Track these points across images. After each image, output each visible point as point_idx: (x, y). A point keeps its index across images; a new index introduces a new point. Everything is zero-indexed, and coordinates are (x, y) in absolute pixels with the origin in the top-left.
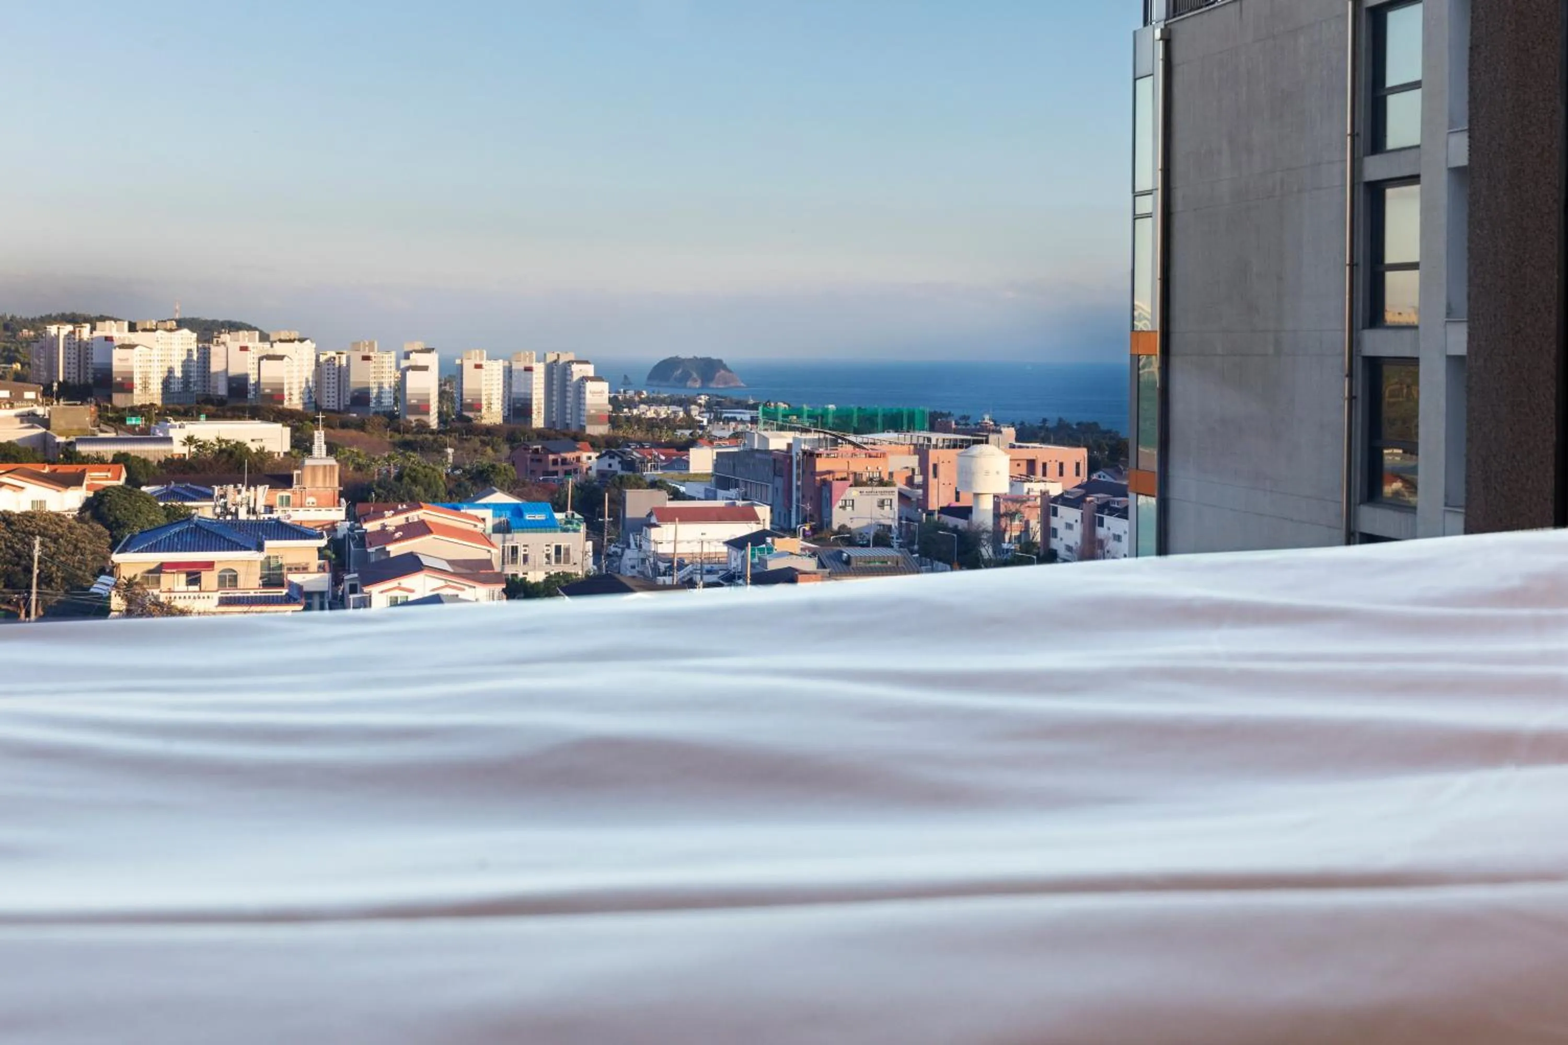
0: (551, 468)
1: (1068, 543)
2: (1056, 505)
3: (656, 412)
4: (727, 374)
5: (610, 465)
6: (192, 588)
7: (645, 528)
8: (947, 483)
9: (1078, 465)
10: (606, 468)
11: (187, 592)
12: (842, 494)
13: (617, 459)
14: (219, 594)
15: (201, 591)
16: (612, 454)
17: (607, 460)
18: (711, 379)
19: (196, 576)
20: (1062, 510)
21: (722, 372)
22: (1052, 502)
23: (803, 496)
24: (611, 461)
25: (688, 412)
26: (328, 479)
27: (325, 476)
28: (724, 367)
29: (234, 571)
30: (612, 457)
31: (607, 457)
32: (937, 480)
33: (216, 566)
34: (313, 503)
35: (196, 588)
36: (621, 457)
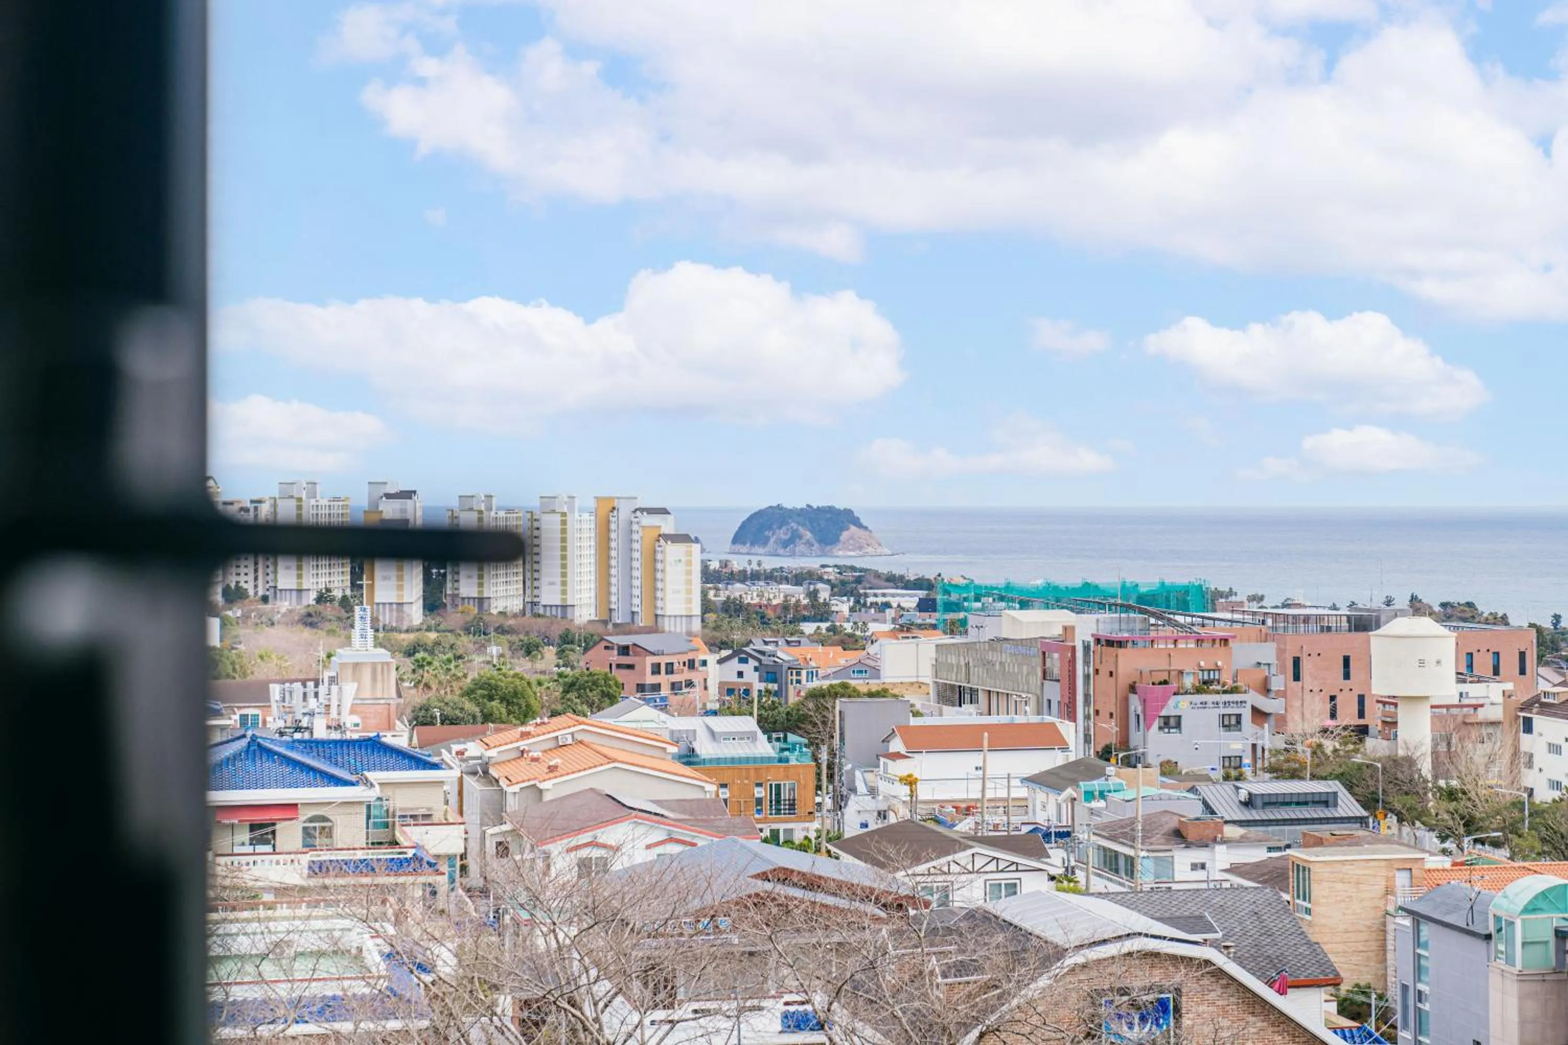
0: (650, 679)
1: (1550, 777)
2: (1529, 715)
3: (761, 596)
4: (861, 532)
5: (740, 674)
6: (260, 848)
7: (882, 760)
8: (1316, 689)
9: (1522, 655)
10: (734, 678)
11: (254, 854)
12: (1163, 707)
13: (753, 663)
14: (306, 859)
15: (274, 852)
16: (743, 656)
17: (735, 665)
18: (834, 540)
19: (270, 829)
20: (1539, 722)
21: (853, 528)
22: (1522, 710)
23: (1097, 712)
24: (742, 667)
25: (813, 595)
26: (379, 685)
27: (374, 679)
28: (857, 523)
29: (327, 820)
30: (743, 661)
31: (736, 659)
32: (1299, 684)
33: (301, 810)
34: (357, 725)
35: (268, 848)
36: (759, 661)
